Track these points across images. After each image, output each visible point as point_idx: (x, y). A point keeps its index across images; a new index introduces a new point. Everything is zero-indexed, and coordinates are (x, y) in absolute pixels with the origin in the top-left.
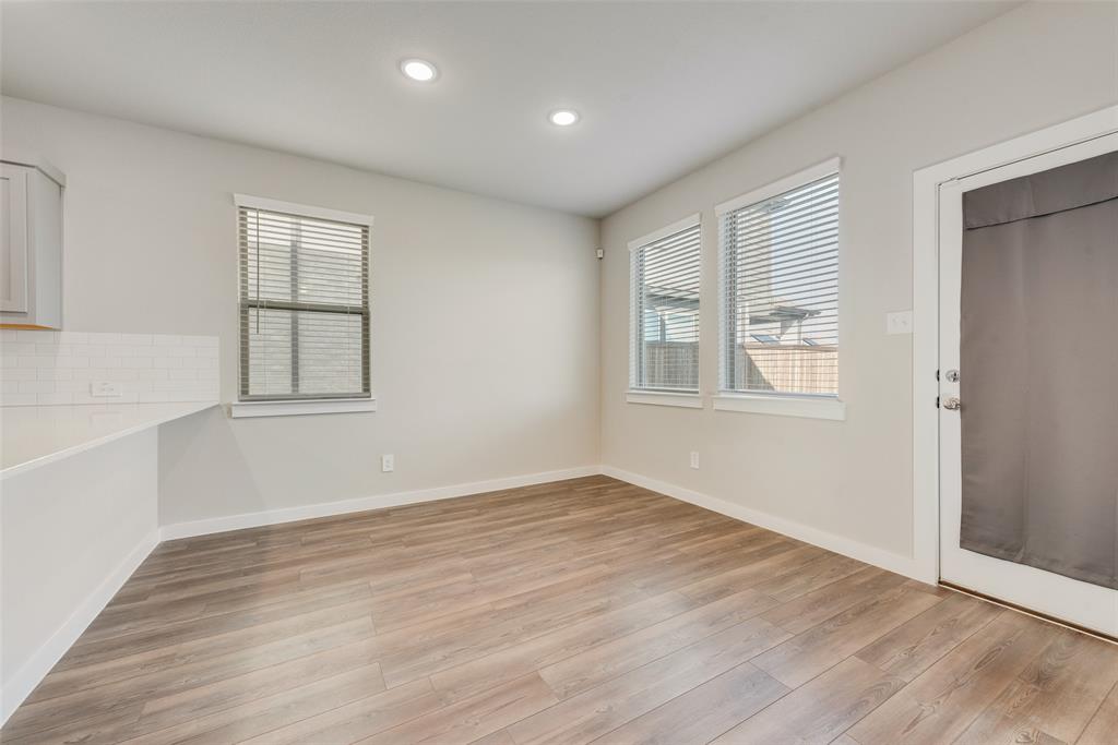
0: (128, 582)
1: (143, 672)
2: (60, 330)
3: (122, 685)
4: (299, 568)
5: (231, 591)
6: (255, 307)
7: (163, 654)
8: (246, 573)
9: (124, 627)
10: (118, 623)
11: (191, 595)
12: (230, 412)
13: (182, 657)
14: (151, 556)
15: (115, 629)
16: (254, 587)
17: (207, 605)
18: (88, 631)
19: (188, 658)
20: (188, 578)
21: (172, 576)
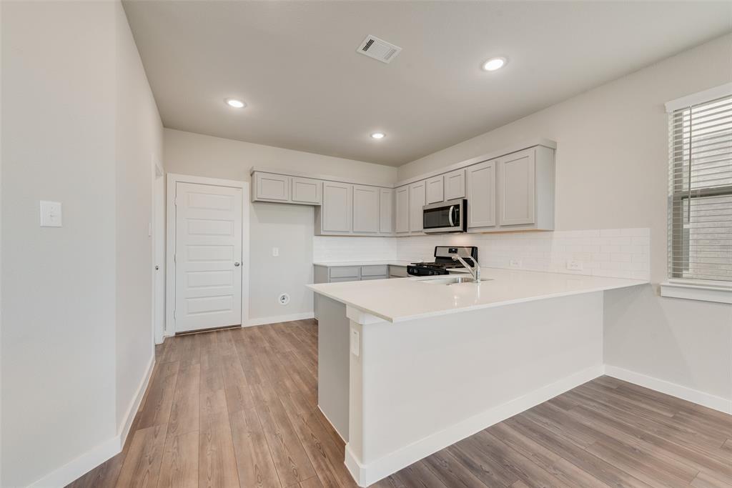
0: (568, 392)
1: (532, 458)
2: (553, 231)
3: (518, 456)
4: (700, 468)
5: (620, 444)
6: (687, 197)
7: (548, 456)
8: (644, 437)
9: (545, 420)
10: (545, 416)
11: (593, 426)
12: (659, 291)
13: (555, 468)
14: (592, 382)
15: (541, 418)
16: (642, 455)
17: (597, 443)
18: (532, 410)
19: (557, 472)
20: (600, 412)
21: (592, 404)
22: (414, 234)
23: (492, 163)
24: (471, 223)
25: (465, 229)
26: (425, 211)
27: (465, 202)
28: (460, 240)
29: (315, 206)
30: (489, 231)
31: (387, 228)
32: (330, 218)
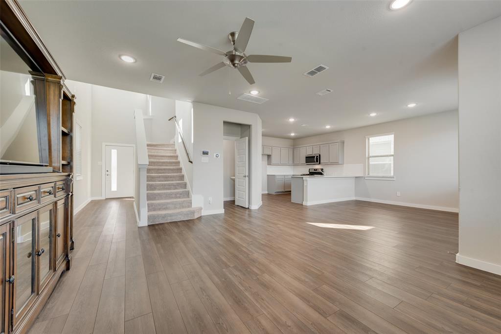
22: (302, 164)
23: (328, 145)
24: (321, 161)
25: (320, 163)
26: (306, 157)
27: (320, 155)
28: (318, 167)
29: (268, 155)
30: (326, 164)
31: (291, 162)
32: (274, 159)
